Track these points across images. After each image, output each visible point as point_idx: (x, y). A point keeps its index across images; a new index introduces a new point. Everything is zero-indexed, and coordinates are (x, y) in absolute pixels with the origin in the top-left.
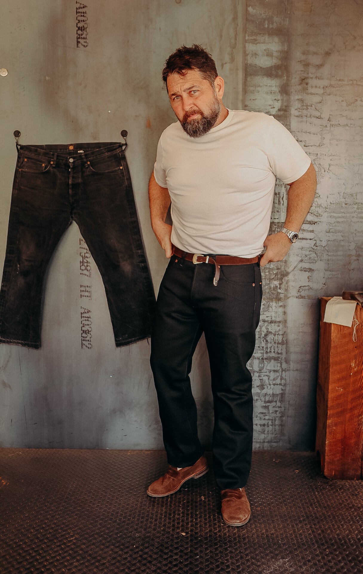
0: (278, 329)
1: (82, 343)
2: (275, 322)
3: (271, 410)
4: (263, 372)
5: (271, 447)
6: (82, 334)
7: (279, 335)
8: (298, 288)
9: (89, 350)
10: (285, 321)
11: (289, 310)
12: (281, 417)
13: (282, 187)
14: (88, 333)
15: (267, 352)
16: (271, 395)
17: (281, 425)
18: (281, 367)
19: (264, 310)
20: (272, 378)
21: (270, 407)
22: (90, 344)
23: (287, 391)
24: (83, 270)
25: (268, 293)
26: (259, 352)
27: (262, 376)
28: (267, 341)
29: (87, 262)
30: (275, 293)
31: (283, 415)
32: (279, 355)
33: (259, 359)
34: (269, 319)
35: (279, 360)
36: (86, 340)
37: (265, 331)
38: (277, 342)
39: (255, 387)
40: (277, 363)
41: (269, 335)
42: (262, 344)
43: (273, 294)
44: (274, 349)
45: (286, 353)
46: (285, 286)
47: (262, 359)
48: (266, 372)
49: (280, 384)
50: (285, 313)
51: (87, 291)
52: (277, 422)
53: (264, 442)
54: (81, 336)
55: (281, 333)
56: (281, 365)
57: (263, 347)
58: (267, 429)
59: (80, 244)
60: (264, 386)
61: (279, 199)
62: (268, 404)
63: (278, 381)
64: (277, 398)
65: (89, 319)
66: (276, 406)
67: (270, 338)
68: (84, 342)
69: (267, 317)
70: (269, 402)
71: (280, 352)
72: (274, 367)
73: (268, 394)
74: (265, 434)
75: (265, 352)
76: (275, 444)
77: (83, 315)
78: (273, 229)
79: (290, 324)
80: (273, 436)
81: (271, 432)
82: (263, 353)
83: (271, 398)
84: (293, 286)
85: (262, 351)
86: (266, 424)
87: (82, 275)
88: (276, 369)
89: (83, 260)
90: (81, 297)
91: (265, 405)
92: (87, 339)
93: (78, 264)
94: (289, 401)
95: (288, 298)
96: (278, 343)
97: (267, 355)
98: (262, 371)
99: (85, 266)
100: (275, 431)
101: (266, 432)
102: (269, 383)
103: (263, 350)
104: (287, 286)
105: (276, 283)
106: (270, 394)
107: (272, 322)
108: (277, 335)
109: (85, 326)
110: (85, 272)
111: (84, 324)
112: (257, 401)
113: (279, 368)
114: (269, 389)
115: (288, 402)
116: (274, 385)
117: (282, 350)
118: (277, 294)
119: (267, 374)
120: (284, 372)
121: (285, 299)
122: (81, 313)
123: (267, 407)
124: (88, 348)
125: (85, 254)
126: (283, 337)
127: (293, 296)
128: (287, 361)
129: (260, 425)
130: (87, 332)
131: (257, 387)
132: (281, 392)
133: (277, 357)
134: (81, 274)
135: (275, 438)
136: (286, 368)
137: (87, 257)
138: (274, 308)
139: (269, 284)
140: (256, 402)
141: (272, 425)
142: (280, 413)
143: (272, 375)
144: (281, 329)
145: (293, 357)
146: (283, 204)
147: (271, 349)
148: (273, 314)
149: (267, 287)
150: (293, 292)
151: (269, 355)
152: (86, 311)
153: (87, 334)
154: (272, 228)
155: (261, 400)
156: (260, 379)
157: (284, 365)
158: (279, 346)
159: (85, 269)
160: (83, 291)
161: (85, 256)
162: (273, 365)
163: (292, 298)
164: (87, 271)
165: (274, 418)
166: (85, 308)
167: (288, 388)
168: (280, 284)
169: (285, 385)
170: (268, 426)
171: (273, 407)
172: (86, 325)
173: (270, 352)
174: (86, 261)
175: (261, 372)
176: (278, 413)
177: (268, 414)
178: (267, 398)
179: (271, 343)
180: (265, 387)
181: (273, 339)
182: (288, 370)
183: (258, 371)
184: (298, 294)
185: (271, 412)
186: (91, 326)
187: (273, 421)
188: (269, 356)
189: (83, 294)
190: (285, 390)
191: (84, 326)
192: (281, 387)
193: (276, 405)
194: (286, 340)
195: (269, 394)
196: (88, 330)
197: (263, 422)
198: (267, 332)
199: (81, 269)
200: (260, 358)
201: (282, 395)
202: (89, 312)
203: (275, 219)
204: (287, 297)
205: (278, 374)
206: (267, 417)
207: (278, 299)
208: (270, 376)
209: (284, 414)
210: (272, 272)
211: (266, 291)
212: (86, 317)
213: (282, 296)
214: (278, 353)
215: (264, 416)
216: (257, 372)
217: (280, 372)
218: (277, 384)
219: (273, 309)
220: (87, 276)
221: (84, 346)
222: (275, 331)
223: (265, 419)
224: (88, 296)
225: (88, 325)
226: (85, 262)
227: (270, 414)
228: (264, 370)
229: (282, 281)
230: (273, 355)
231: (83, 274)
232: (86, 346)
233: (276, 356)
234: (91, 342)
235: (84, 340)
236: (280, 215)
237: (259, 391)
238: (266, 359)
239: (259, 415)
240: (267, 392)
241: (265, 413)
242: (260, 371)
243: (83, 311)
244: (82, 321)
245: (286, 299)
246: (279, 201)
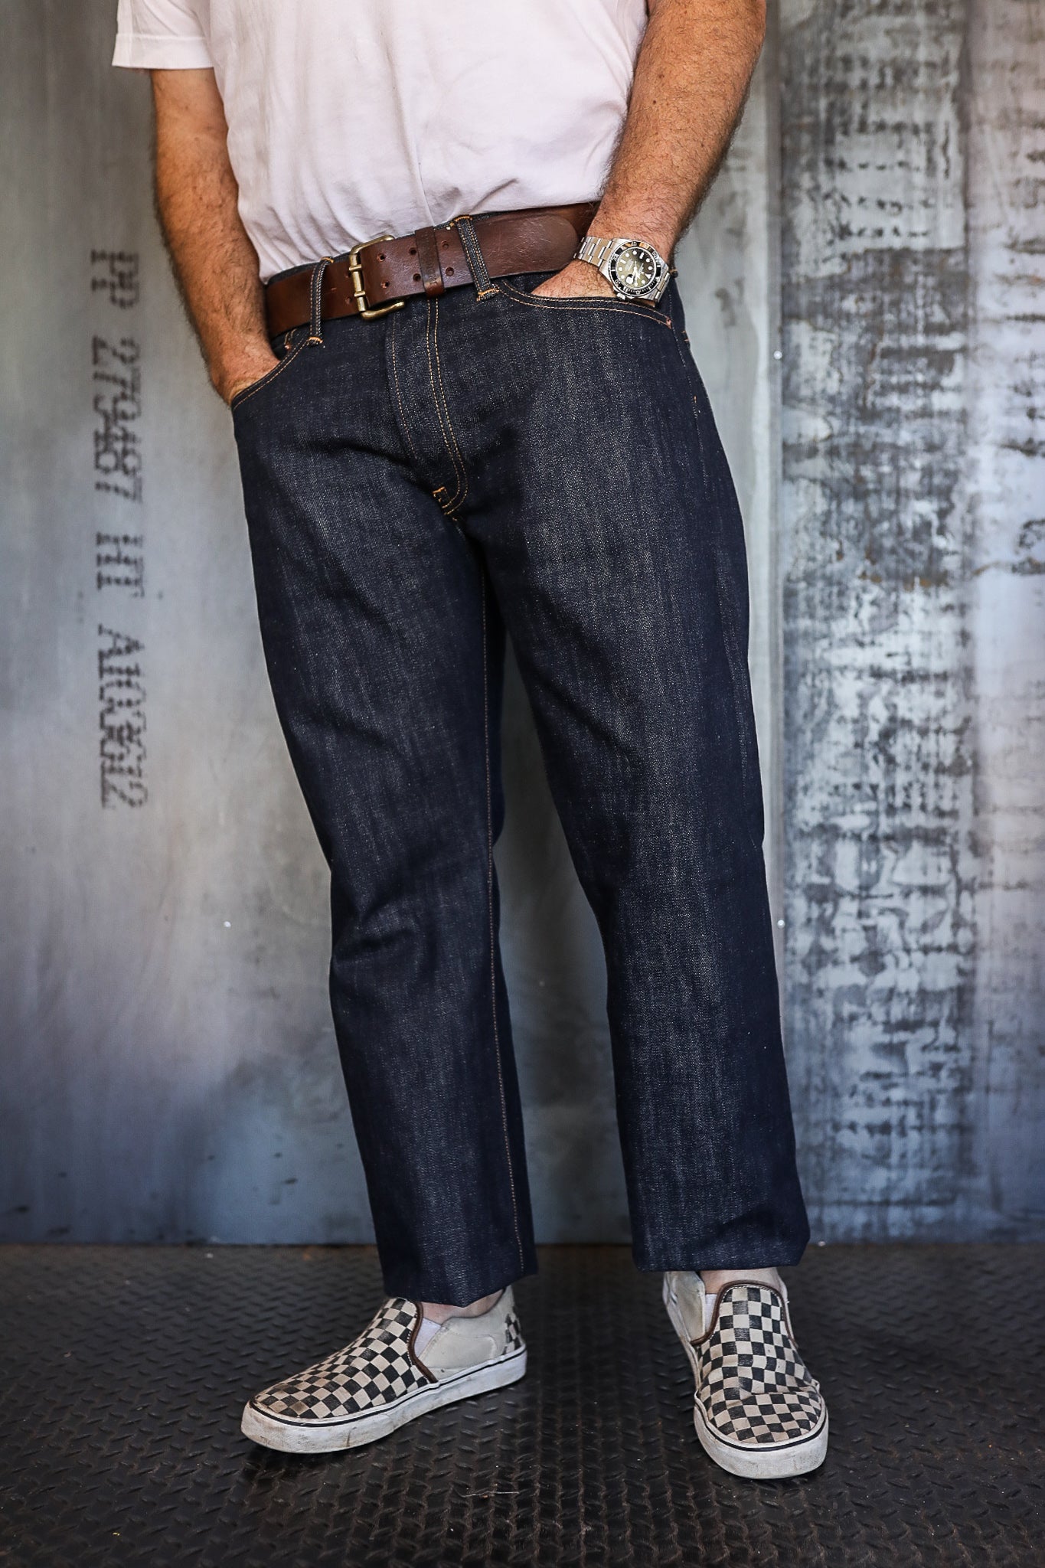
0: (935, 705)
1: (104, 782)
2: (925, 677)
3: (916, 1060)
4: (876, 897)
5: (918, 1223)
6: (103, 743)
7: (945, 734)
8: (1017, 530)
9: (136, 812)
10: (967, 674)
11: (982, 623)
12: (960, 1091)
13: (939, 100)
14: (130, 739)
15: (891, 810)
16: (913, 995)
17: (962, 1129)
18: (953, 870)
19: (876, 624)
20: (914, 921)
21: (912, 1052)
22: (139, 786)
23: (981, 980)
24: (107, 470)
25: (893, 551)
26: (858, 807)
27: (874, 912)
28: (891, 760)
29: (126, 437)
30: (921, 554)
31: (966, 1083)
32: (946, 822)
33: (857, 837)
34: (898, 664)
35: (943, 843)
36: (121, 770)
37: (883, 715)
38: (933, 762)
39: (843, 963)
40: (938, 854)
41: (900, 733)
42: (871, 772)
43: (912, 554)
44: (923, 795)
45: (976, 812)
46: (963, 520)
47: (873, 838)
48: (891, 896)
49: (953, 948)
50: (965, 637)
51: (127, 561)
52: (942, 1116)
53: (886, 1203)
54: (98, 751)
55: (949, 723)
56: (954, 861)
57: (874, 788)
58: (896, 1142)
59: (96, 360)
60: (882, 955)
61: (929, 152)
62: (900, 1036)
63: (943, 935)
64: (940, 1010)
65: (134, 679)
66: (937, 1044)
67: (905, 746)
68: (113, 779)
69: (889, 655)
70: (905, 1025)
71: (946, 805)
72: (925, 873)
73: (899, 995)
74: (889, 1167)
75: (882, 807)
76: (931, 1213)
77: (107, 663)
78: (908, 279)
79: (987, 686)
80: (926, 1174)
81: (916, 1160)
82: (875, 814)
83: (913, 1008)
84: (995, 522)
85: (871, 806)
86: (894, 1122)
87: (102, 493)
88: (932, 880)
89: (107, 429)
90: (99, 586)
91: (885, 1039)
92: (125, 764)
93: (88, 447)
94: (991, 1023)
95: (978, 572)
96: (940, 770)
97: (890, 821)
98: (873, 892)
99: (116, 453)
100: (934, 1152)
101: (894, 1159)
102: (905, 943)
103: (875, 798)
104: (974, 523)
105: (926, 508)
106: (907, 993)
107: (909, 677)
108: (932, 736)
109: (117, 708)
110: (118, 479)
111: (111, 700)
112: (854, 1023)
113: (944, 878)
114: (904, 970)
115: (985, 1028)
116: (926, 950)
117: (955, 797)
118: (930, 557)
119: (897, 902)
120: (965, 895)
121: (963, 578)
122: (102, 656)
123: (895, 1051)
124: (132, 803)
125: (115, 401)
126: (961, 742)
127: (997, 565)
128: (977, 848)
129: (871, 1129)
130: (125, 733)
131: (854, 959)
132: (954, 980)
133: (934, 831)
134: (98, 486)
135: (933, 1183)
136: (974, 879)
137: (124, 416)
138: (918, 616)
139: (894, 513)
140: (850, 1029)
141: (920, 1129)
142: (952, 1073)
143: (918, 909)
144: (949, 708)
145: (1002, 828)
146: (947, 172)
147: (908, 796)
148: (915, 643)
149: (885, 526)
150: (998, 547)
151: (901, 819)
152: (122, 644)
153: (126, 742)
154: (901, 275)
155: (870, 1016)
156: (866, 929)
157: (968, 866)
158: (946, 780)
159: (116, 468)
160: (108, 559)
161: (115, 410)
162: (919, 864)
163: (992, 572)
164: (126, 471)
165: (926, 1098)
166: (115, 631)
167: (988, 966)
168: (942, 514)
169: (972, 951)
170: (903, 1133)
171: (925, 1048)
172: (120, 704)
173: (907, 806)
174: (120, 433)
175: (869, 897)
176: (944, 1074)
177: (901, 1080)
178: (897, 1011)
179: (908, 768)
180: (888, 960)
181: (915, 749)
182: (984, 886)
183: (857, 892)
184: (1017, 553)
185: (913, 1069)
186: (142, 708)
187: (926, 1111)
188: (902, 825)
189: (108, 570)
190: (973, 972)
191: (110, 710)
192: (952, 960)
193: (935, 1040)
194: (975, 755)
195: (903, 990)
196: (129, 727)
197: (878, 1115)
198: (892, 719)
199: (98, 466)
200: (865, 836)
201: (963, 993)
202: (132, 646)
203: (913, 235)
204: (971, 570)
205: (941, 904)
206: (897, 1094)
207: (934, 578)
208: (907, 914)
209: (971, 1080)
210: (906, 460)
211: (881, 547)
212: (120, 671)
213: (950, 563)
214: (941, 813)
215: (886, 1088)
216: (853, 896)
217: (952, 897)
218: (939, 949)
219: (912, 623)
220: (126, 494)
221: (113, 797)
222: (923, 716)
223: (887, 1102)
224: (128, 582)
225: (129, 703)
226: (117, 438)
227: (912, 1080)
228: (882, 887)
229: (948, 499)
230: (916, 819)
231: (107, 487)
232: (123, 796)
233: (932, 823)
234: (140, 775)
235: (112, 770)
236: (935, 218)
237: (860, 979)
238: (889, 838)
239: (862, 1086)
240: (896, 983)
241: (889, 1075)
242: (864, 891)
243: (107, 643)
244: (102, 690)
245: (968, 574)
246: (930, 160)
